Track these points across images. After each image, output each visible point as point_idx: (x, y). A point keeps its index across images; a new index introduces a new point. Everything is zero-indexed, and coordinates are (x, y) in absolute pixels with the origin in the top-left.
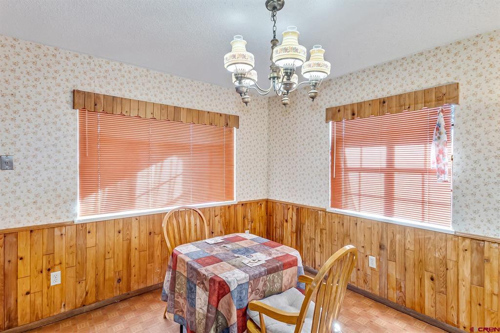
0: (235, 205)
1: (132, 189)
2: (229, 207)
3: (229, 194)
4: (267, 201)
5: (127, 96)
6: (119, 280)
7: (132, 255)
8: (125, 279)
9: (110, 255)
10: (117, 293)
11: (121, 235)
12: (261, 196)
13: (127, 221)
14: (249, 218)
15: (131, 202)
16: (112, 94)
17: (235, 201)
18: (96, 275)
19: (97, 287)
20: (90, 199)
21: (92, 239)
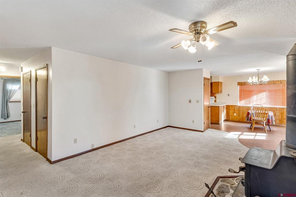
1: (250, 101)
11: (247, 109)
13: (248, 107)
15: (249, 103)
18: (242, 116)
19: (242, 118)
20: (241, 102)
21: (241, 109)
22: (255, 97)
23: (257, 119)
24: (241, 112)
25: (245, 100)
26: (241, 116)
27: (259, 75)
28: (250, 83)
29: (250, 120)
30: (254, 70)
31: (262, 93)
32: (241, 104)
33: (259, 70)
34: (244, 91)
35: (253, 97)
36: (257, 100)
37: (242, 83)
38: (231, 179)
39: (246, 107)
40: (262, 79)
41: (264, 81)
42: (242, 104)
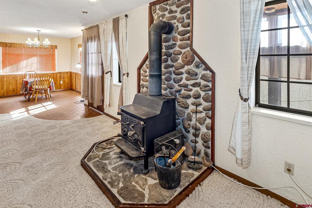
0: (56, 73)
1: (17, 67)
2: (53, 73)
3: (54, 69)
4: (71, 73)
5: (15, 42)
6: (14, 91)
7: (18, 84)
8: (15, 91)
9: (11, 83)
10: (13, 94)
11: (14, 79)
12: (68, 70)
13: (16, 76)
14: (62, 77)
15: (17, 70)
16: (11, 42)
17: (56, 72)
18: (7, 88)
19: (7, 91)
20: (5, 69)
21: (5, 79)
22: (24, 63)
23: (41, 87)
24: (5, 83)
25: (10, 67)
26: (5, 88)
27: (40, 37)
28: (29, 45)
29: (30, 90)
30: (33, 30)
31: (33, 58)
32: (5, 71)
33: (39, 32)
34: (9, 54)
35: (22, 63)
36: (27, 66)
37: (6, 43)
38: (91, 154)
39: (12, 75)
40: (44, 43)
41: (45, 44)
42: (7, 73)
